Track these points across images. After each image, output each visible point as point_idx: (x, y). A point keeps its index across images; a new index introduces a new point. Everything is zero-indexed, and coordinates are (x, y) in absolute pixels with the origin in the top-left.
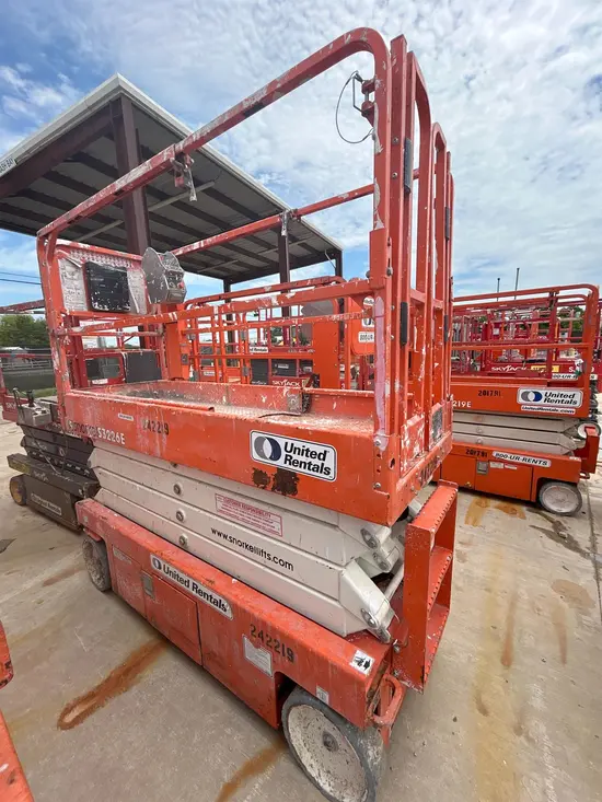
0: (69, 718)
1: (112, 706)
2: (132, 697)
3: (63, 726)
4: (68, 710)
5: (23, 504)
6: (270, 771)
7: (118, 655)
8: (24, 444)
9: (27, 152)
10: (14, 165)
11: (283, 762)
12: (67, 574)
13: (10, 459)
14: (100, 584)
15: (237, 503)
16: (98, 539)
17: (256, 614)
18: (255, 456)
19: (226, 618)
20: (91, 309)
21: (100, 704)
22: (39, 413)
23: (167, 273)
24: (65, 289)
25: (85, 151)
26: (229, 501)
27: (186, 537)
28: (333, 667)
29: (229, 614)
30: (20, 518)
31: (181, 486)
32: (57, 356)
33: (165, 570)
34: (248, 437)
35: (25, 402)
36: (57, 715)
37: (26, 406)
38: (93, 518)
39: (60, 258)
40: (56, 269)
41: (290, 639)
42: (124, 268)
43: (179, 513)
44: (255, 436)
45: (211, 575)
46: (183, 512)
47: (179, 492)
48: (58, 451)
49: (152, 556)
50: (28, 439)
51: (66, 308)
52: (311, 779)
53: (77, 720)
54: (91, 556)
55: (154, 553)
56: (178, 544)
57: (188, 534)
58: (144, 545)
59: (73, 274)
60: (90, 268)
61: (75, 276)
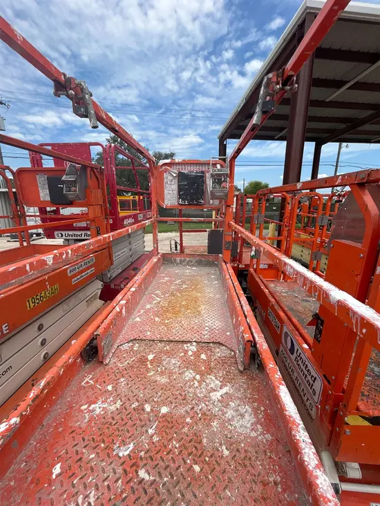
9: (251, 91)
20: (178, 203)
24: (166, 192)
39: (165, 172)
40: (162, 180)
42: (203, 172)
51: (164, 204)
59: (172, 181)
60: (181, 176)
61: (173, 183)
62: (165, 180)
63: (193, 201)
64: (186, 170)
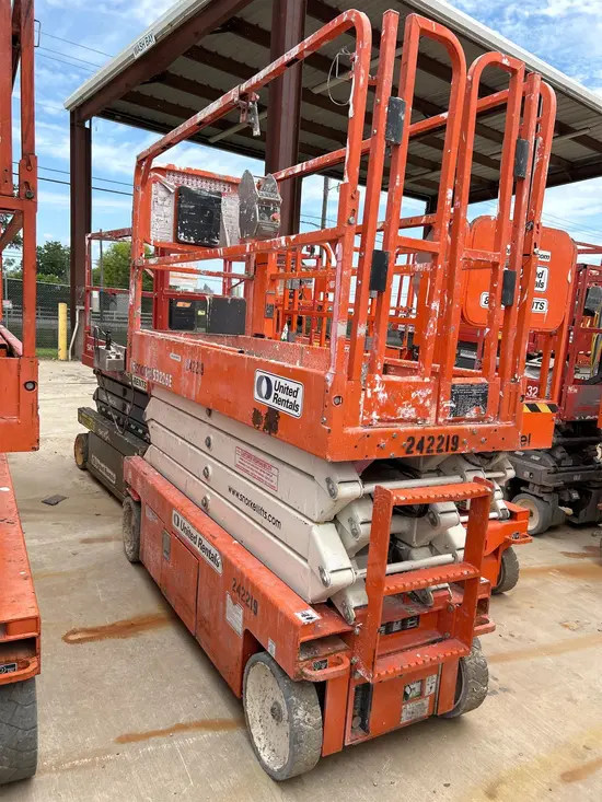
0: (72, 637)
1: (108, 644)
2: (129, 643)
3: (65, 639)
4: (74, 632)
5: (84, 469)
6: (221, 733)
7: (128, 613)
8: (96, 398)
9: (170, 25)
10: (153, 43)
11: (238, 734)
12: (105, 539)
13: (81, 411)
14: (131, 555)
15: (250, 456)
16: (136, 499)
17: (239, 566)
18: (256, 396)
19: (217, 574)
20: (177, 240)
21: (100, 638)
22: (113, 357)
23: (260, 201)
24: (154, 216)
25: (238, 16)
26: (245, 454)
27: (209, 498)
28: (281, 613)
29: (219, 570)
30: (76, 480)
31: (212, 438)
32: (133, 290)
33: (180, 525)
34: (254, 377)
35: (102, 344)
36: (65, 633)
37: (103, 347)
38: (136, 473)
39: (155, 182)
40: (148, 195)
41: (256, 589)
42: (220, 194)
43: (206, 468)
44: (258, 374)
45: (217, 532)
46: (209, 467)
47: (209, 445)
48: (124, 408)
49: (174, 512)
50: (100, 391)
51: (152, 237)
52: (255, 749)
53: (79, 641)
54: (130, 523)
55: (176, 509)
56: (200, 503)
57: (211, 494)
58: (171, 500)
59: (164, 200)
60: (182, 194)
61: (166, 203)
62: (153, 196)
63: (203, 239)
64: (193, 185)
